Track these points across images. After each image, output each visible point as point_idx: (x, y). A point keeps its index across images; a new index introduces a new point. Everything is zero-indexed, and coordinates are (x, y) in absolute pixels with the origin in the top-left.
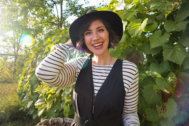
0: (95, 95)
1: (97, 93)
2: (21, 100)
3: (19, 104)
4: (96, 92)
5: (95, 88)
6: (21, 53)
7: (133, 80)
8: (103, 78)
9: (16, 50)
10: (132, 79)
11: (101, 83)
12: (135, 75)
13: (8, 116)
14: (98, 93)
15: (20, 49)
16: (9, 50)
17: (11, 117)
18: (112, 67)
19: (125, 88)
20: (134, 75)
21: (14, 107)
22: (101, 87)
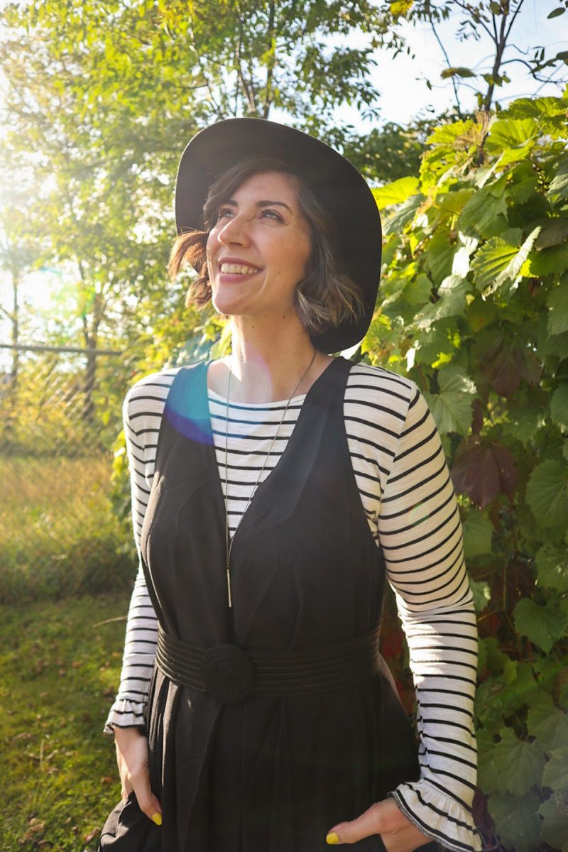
0: (232, 534)
1: (236, 526)
2: (121, 519)
3: (112, 534)
4: (234, 522)
5: (231, 506)
6: (110, 336)
7: (395, 460)
8: (261, 461)
9: (90, 325)
10: (392, 454)
11: (253, 484)
12: (404, 434)
13: (80, 574)
14: (240, 525)
15: (105, 318)
16: (63, 327)
17: (89, 577)
18: (301, 403)
19: (363, 498)
20: (398, 437)
21: (99, 544)
22: (251, 499)
